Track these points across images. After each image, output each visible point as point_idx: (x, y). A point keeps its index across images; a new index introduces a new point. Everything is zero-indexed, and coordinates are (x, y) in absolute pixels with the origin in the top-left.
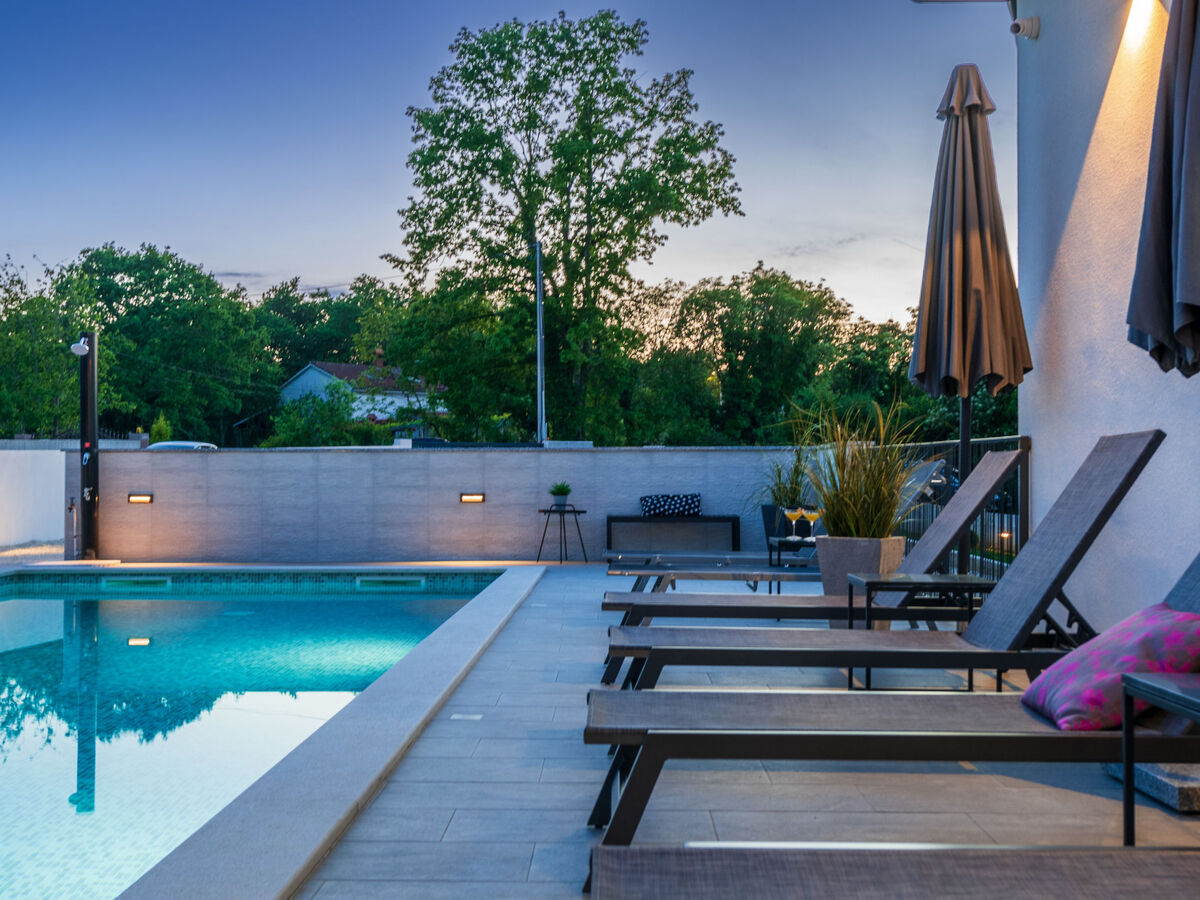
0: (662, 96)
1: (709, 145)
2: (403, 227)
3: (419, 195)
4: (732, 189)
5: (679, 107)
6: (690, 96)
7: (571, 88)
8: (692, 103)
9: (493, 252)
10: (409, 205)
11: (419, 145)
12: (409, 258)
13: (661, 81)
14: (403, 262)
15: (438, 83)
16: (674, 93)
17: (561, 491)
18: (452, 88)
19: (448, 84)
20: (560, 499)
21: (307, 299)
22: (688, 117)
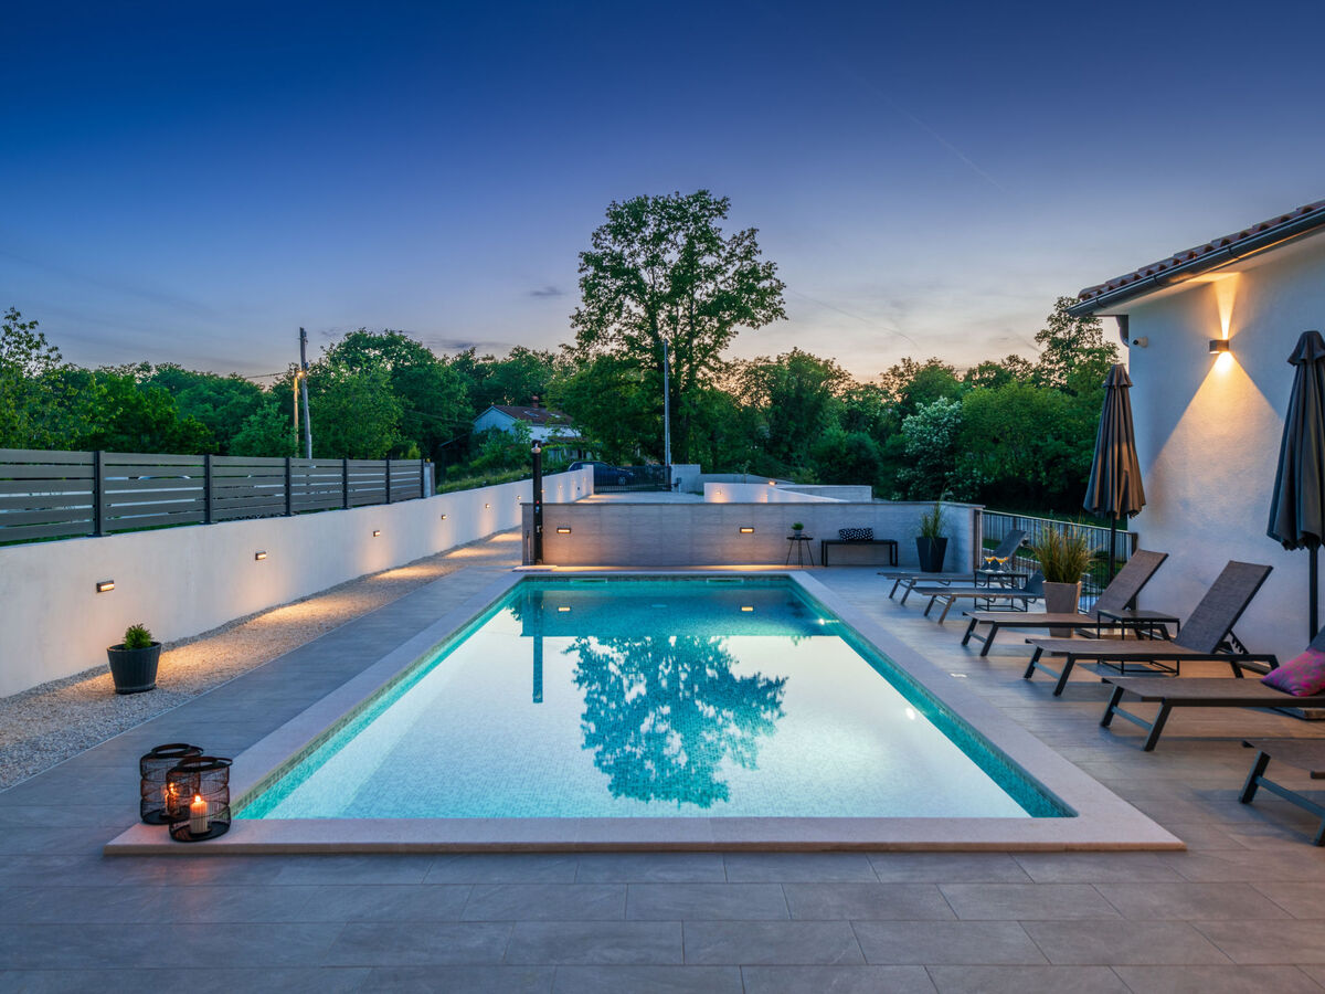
0: (738, 245)
1: (769, 276)
2: (572, 326)
3: (583, 307)
4: (780, 302)
5: (749, 253)
6: (756, 245)
7: (681, 239)
8: (758, 249)
9: (630, 341)
10: (576, 312)
11: (583, 274)
12: (577, 347)
13: (738, 235)
14: (573, 349)
15: (596, 235)
16: (746, 243)
17: (798, 527)
18: (606, 239)
19: (603, 237)
20: (797, 532)
21: (481, 362)
22: (754, 258)
